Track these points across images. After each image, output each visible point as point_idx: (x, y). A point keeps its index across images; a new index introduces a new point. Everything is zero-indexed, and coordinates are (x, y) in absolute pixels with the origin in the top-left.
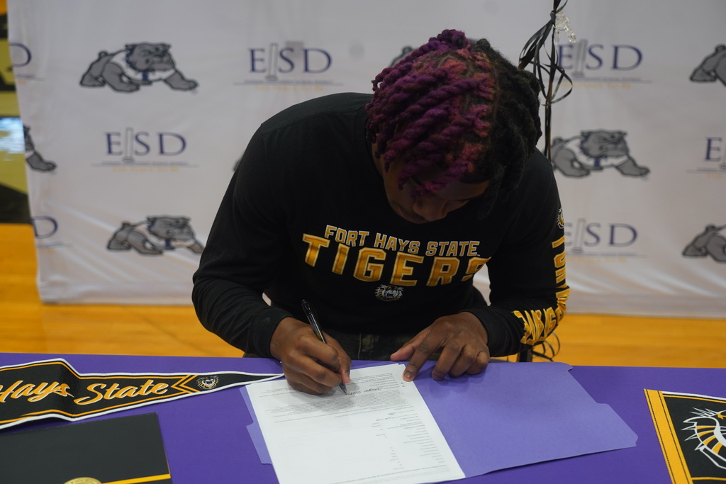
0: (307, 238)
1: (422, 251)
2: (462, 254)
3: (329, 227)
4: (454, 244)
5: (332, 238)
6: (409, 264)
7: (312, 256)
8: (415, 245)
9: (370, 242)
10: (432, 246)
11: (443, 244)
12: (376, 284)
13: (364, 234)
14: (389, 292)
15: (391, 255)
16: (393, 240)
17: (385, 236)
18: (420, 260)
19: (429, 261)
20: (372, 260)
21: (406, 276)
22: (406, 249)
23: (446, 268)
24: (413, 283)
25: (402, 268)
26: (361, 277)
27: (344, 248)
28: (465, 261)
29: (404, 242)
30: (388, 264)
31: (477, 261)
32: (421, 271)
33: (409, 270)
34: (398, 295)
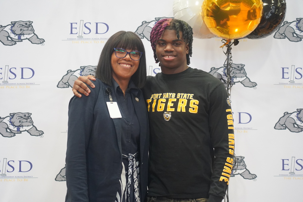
1: (176, 97)
2: (188, 98)
4: (186, 95)
6: (172, 102)
8: (174, 95)
9: (162, 97)
10: (179, 95)
11: (182, 94)
12: (162, 113)
13: (160, 94)
14: (167, 115)
15: (167, 100)
16: (167, 94)
17: (165, 93)
18: (175, 100)
19: (178, 100)
20: (162, 102)
21: (171, 107)
22: (172, 96)
23: (183, 102)
24: (173, 110)
25: (170, 104)
26: (159, 110)
27: (155, 101)
28: (189, 100)
29: (170, 94)
30: (166, 103)
31: (193, 101)
32: (176, 104)
33: (172, 105)
34: (169, 116)
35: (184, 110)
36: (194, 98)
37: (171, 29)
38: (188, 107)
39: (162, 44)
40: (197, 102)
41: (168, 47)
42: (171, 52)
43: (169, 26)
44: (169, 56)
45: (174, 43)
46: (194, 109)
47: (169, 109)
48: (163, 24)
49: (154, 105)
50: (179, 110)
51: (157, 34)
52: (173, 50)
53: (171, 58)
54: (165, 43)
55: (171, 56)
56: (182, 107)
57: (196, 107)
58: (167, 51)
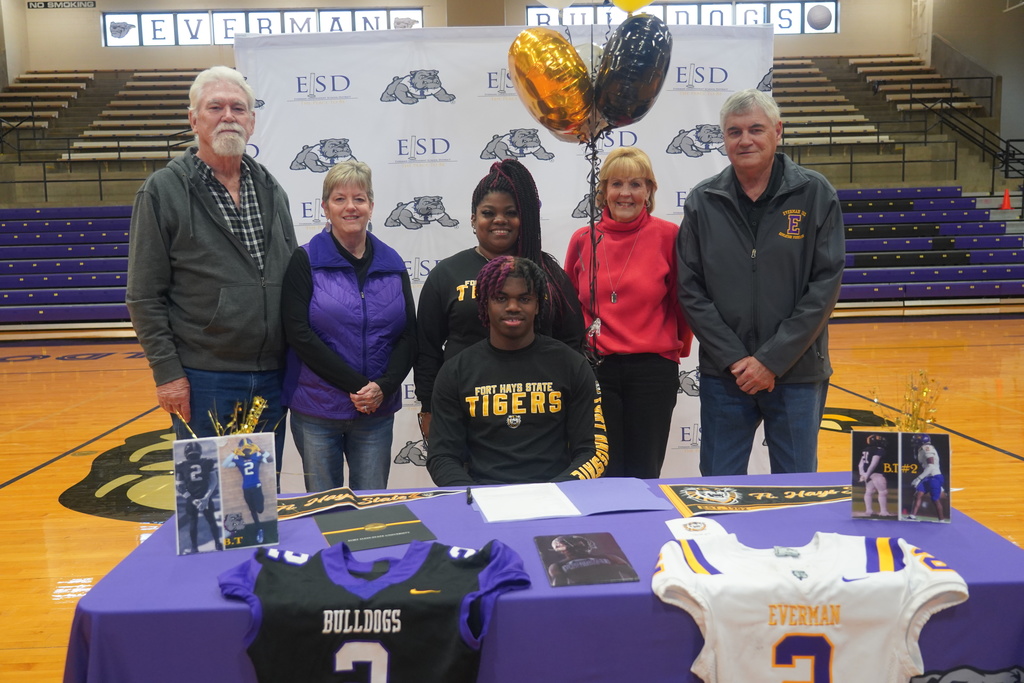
0: (468, 399)
1: (524, 390)
2: (544, 390)
3: (477, 389)
4: (539, 384)
5: (479, 394)
6: (519, 399)
7: (472, 409)
8: (520, 386)
9: (498, 391)
10: (528, 386)
11: (534, 384)
12: (506, 416)
13: (494, 387)
14: (513, 419)
15: (510, 395)
16: (509, 385)
17: (504, 385)
18: (524, 395)
19: (529, 394)
20: (501, 400)
21: (520, 407)
22: (516, 390)
23: (538, 398)
24: (524, 411)
25: (516, 402)
26: (497, 412)
27: (486, 397)
28: (547, 394)
29: (514, 386)
30: (509, 400)
31: (553, 394)
32: (526, 402)
33: (521, 403)
34: (518, 420)
35: (542, 410)
36: (555, 388)
37: (516, 277)
38: (547, 405)
39: (502, 298)
40: (558, 394)
41: (512, 306)
42: (517, 312)
43: (513, 272)
44: (512, 319)
45: (521, 298)
46: (556, 406)
47: (515, 411)
48: (502, 268)
49: (486, 404)
50: (534, 411)
51: (495, 283)
52: (520, 309)
53: (516, 323)
54: (506, 297)
55: (516, 319)
56: (538, 405)
57: (559, 402)
58: (510, 312)
